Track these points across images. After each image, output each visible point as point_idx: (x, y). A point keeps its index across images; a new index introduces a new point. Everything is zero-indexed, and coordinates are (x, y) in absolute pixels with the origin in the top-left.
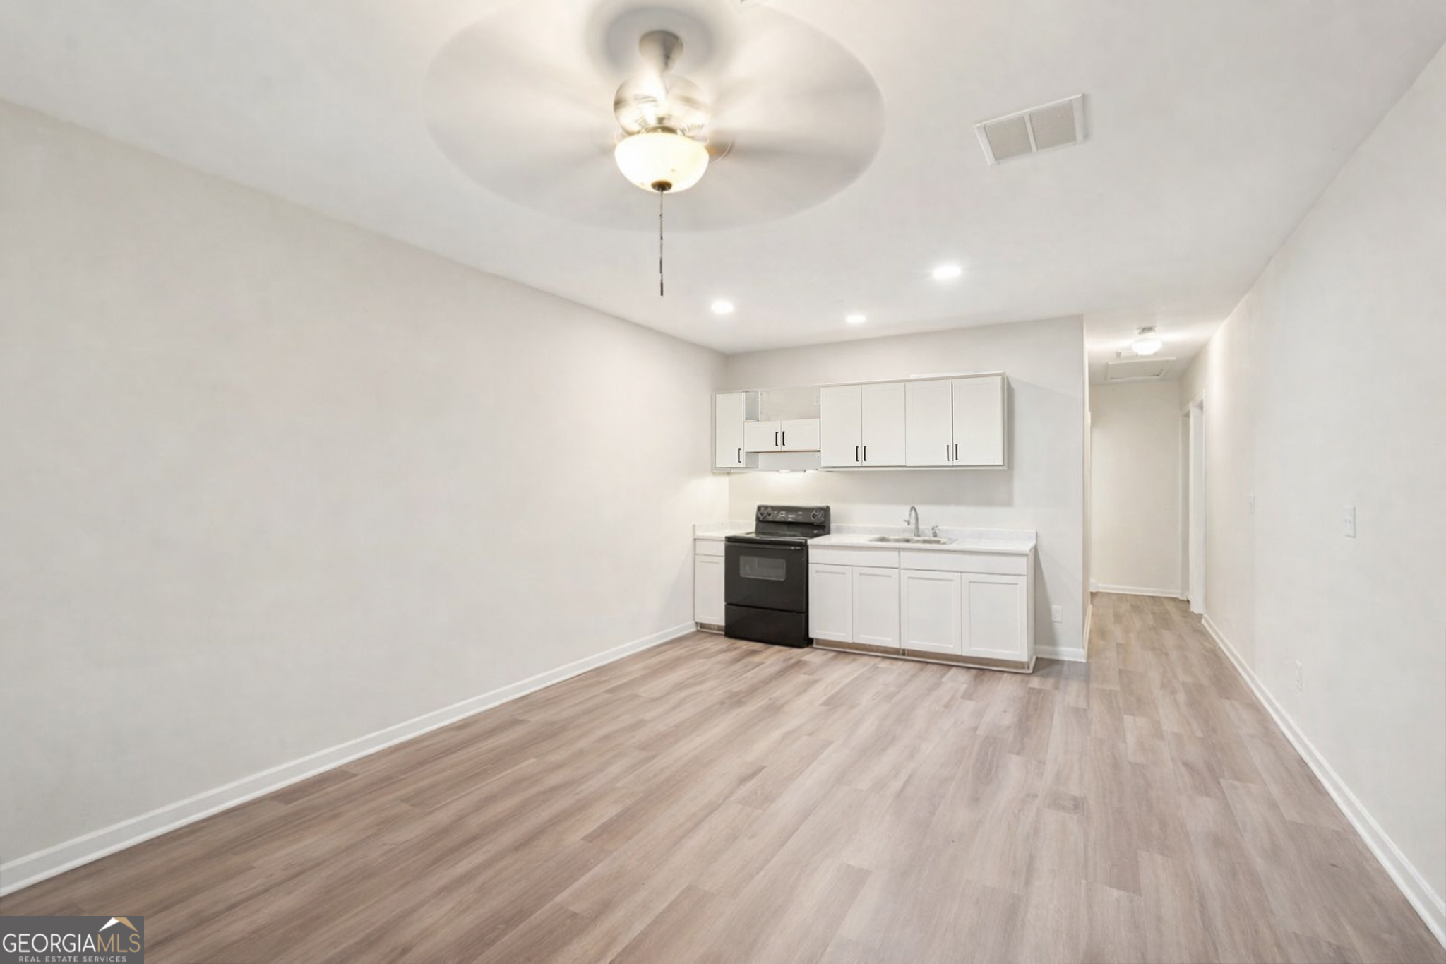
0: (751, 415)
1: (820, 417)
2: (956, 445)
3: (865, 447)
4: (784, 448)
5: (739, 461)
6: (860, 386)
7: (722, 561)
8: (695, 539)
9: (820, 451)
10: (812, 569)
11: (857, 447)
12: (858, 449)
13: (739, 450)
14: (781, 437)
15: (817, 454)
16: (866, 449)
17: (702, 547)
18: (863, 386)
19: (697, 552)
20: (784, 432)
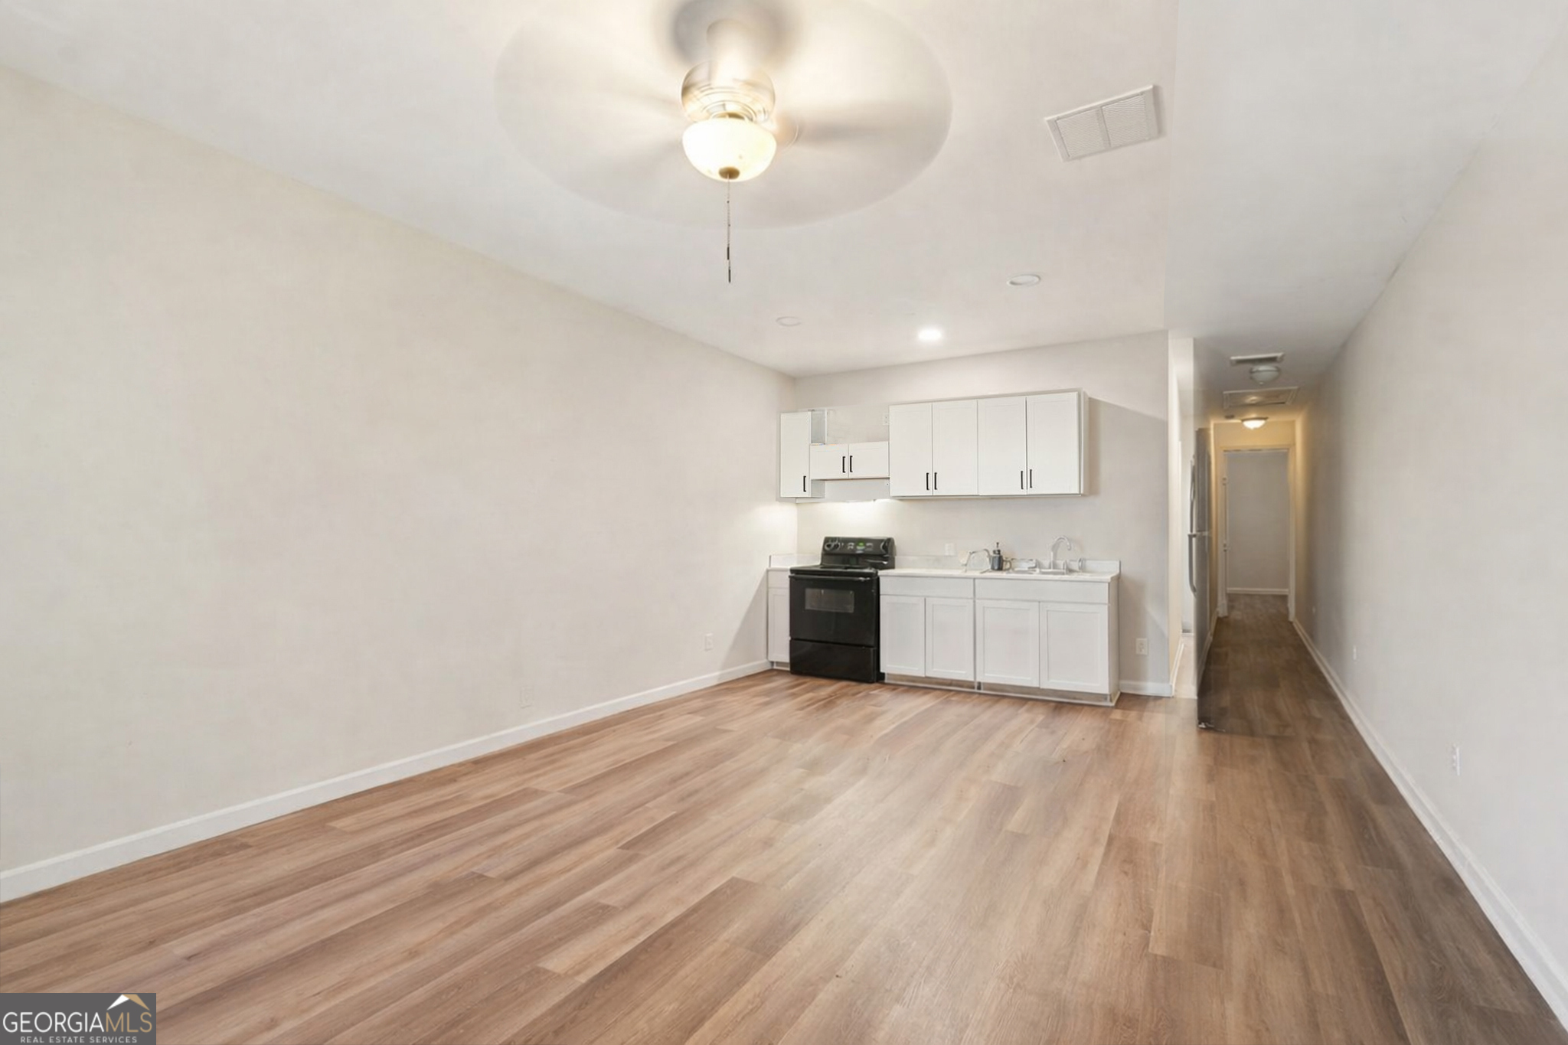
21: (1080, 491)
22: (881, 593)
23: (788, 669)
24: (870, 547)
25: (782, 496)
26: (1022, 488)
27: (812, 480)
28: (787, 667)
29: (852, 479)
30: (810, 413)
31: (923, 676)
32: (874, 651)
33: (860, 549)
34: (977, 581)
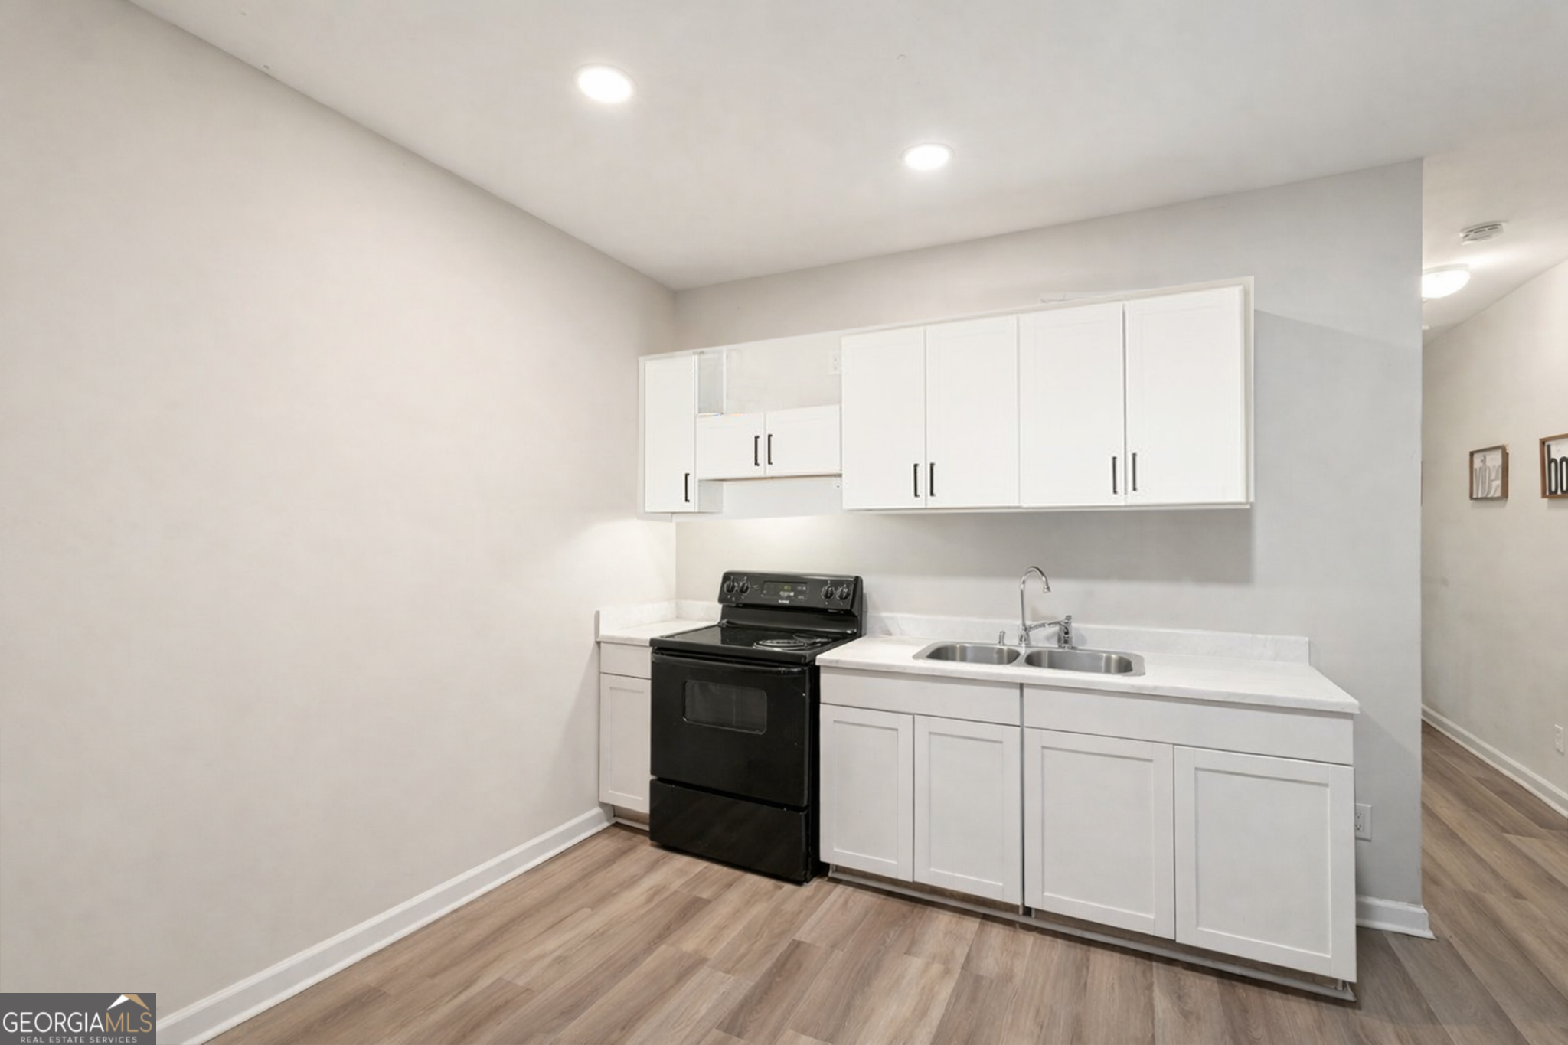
0: (709, 404)
1: (840, 402)
2: (1134, 455)
3: (932, 465)
4: (771, 471)
5: (687, 500)
6: (921, 329)
7: (647, 686)
8: (598, 643)
9: (840, 475)
10: (827, 715)
11: (916, 466)
12: (918, 469)
13: (687, 475)
14: (763, 448)
15: (835, 481)
16: (935, 469)
17: (613, 659)
18: (929, 328)
19: (601, 671)
20: (770, 436)
21: (1248, 497)
22: (823, 699)
23: (647, 828)
24: (802, 593)
25: (648, 509)
26: (1115, 492)
27: (700, 481)
28: (643, 823)
29: (772, 478)
30: (697, 357)
31: (911, 880)
32: (807, 816)
33: (785, 597)
34: (1026, 691)
